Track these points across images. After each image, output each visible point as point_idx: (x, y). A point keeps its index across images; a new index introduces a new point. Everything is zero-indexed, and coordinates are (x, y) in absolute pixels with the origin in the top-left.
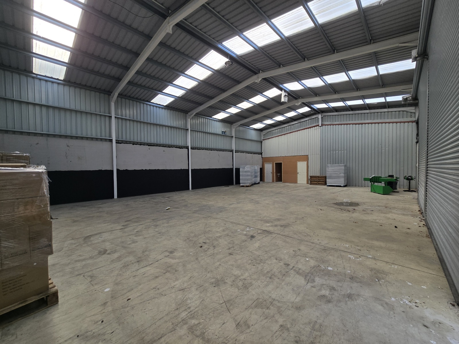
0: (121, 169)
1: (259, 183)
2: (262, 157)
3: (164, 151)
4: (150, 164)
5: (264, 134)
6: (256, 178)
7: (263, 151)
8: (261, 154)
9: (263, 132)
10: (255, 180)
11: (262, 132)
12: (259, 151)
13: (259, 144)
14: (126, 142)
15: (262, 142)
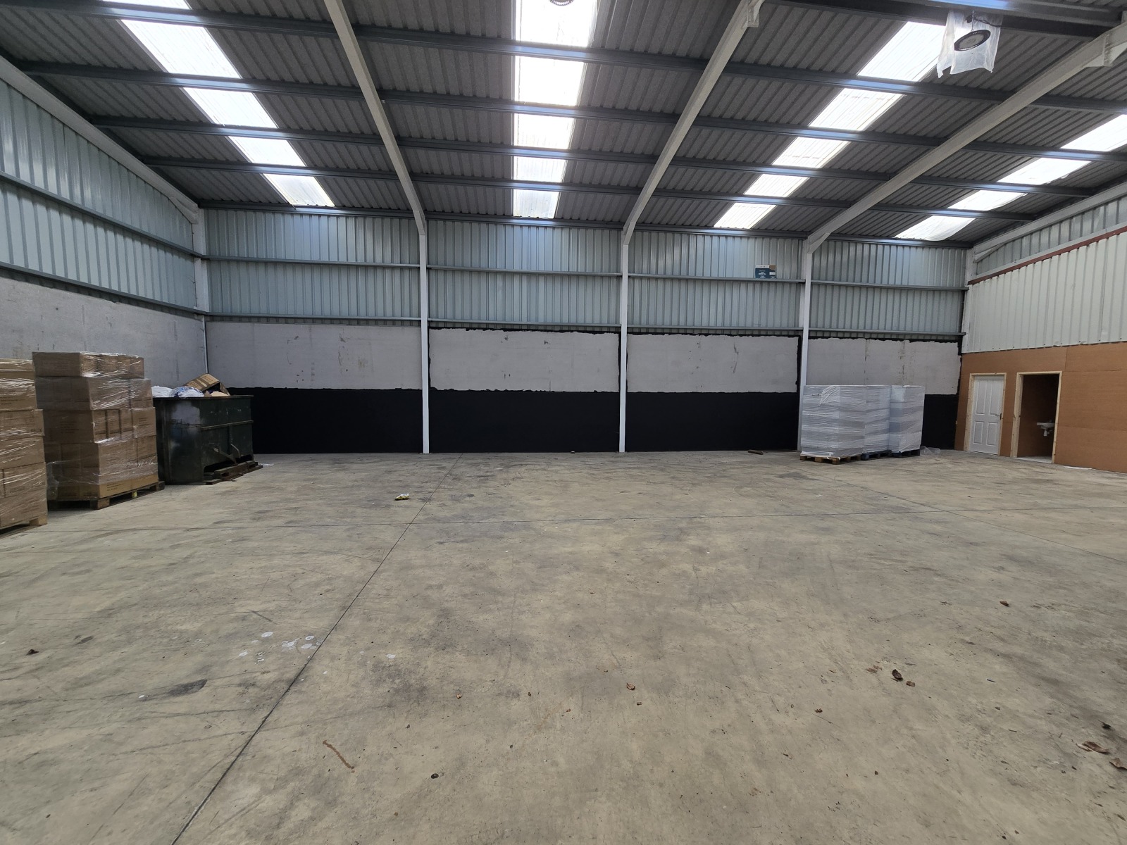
0: (440, 387)
1: (914, 453)
2: (960, 353)
3: (545, 343)
4: (507, 376)
5: (977, 257)
6: (894, 435)
7: (965, 329)
8: (958, 339)
9: (977, 248)
10: (888, 440)
11: (969, 252)
12: (949, 327)
13: (952, 303)
14: (454, 325)
15: (963, 292)
